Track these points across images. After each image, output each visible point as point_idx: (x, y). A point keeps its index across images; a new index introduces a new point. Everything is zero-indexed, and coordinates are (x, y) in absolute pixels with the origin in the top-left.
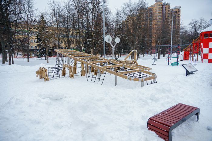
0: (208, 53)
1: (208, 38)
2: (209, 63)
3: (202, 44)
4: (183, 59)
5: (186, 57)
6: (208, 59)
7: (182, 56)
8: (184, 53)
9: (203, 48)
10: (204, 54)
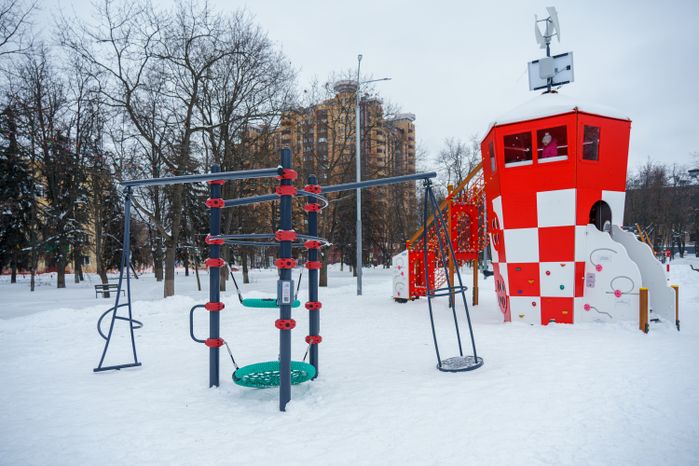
0: (536, 259)
1: (530, 162)
2: (545, 322)
3: (497, 204)
4: (405, 294)
5: (420, 284)
6: (537, 300)
7: (400, 279)
8: (410, 258)
9: (506, 227)
10: (513, 269)
